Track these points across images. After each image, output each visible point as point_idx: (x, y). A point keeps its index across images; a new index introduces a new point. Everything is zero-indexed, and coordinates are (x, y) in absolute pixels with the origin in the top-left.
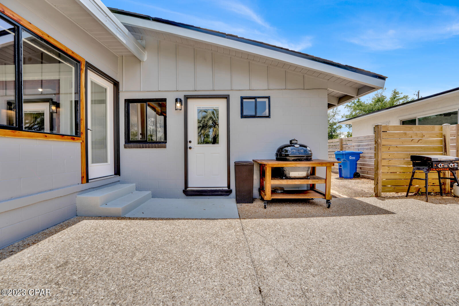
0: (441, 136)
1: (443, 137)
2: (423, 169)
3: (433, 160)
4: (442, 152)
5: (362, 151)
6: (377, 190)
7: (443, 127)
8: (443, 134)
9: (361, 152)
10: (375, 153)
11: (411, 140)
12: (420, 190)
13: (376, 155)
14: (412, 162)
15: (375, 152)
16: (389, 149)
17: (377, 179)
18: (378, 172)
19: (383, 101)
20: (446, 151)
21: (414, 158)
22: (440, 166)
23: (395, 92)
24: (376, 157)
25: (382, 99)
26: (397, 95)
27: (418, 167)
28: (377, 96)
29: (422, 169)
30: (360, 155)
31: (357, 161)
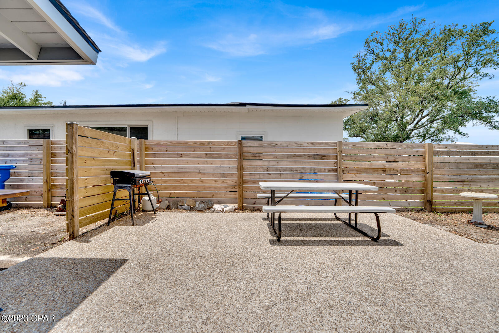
0: (130, 150)
1: (132, 151)
2: (126, 187)
3: (136, 176)
4: (131, 167)
5: (15, 165)
6: (73, 226)
7: (132, 140)
8: (132, 147)
9: (12, 166)
10: (67, 169)
11: (107, 152)
12: (118, 212)
13: (70, 171)
14: (112, 179)
15: (67, 167)
16: (85, 162)
17: (71, 211)
18: (73, 199)
19: (21, 99)
20: (134, 166)
21: (114, 174)
22: (141, 181)
23: (36, 94)
24: (70, 174)
25: (19, 97)
26: (39, 98)
27: (120, 185)
28: (12, 90)
29: (124, 187)
30: (11, 171)
31: (4, 182)
